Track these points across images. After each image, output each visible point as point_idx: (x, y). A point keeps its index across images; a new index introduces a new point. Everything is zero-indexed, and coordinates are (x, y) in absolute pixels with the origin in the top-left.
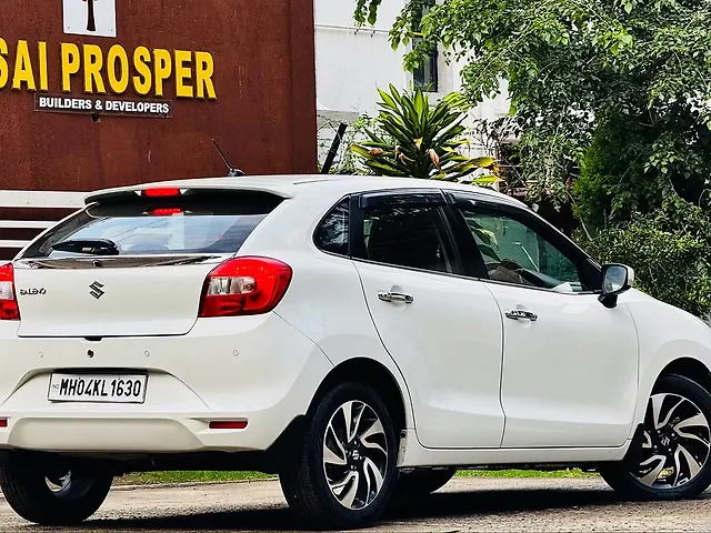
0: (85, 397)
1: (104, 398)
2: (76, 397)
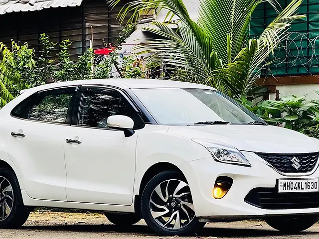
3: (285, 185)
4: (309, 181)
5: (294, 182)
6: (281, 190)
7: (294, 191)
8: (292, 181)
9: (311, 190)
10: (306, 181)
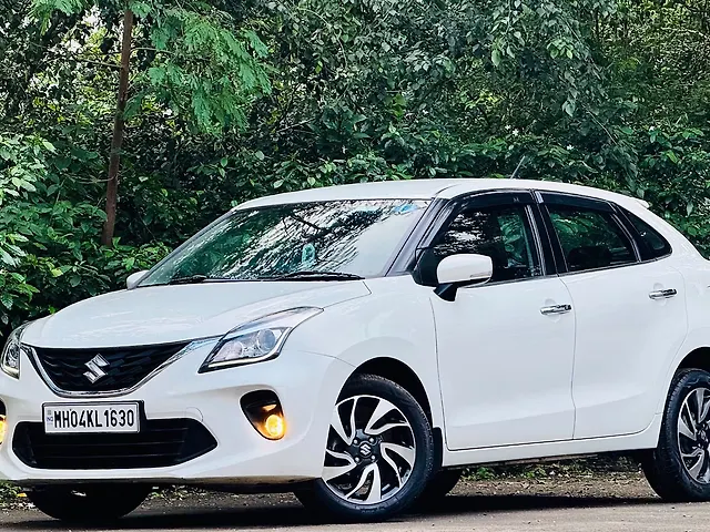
3: (58, 417)
4: (114, 407)
5: (79, 410)
6: (50, 428)
7: (80, 429)
8: (74, 408)
9: (118, 429)
10: (107, 408)
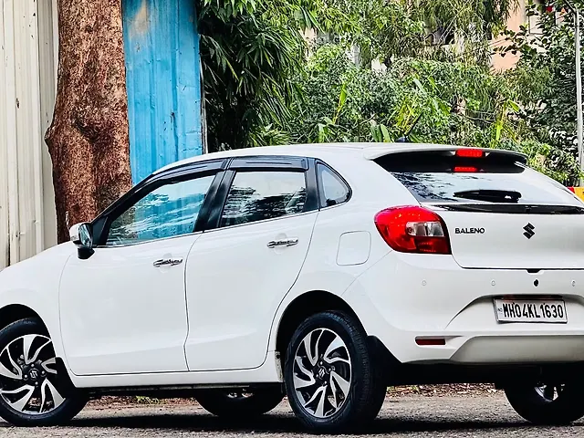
0: (523, 318)
1: (538, 319)
2: (517, 319)
